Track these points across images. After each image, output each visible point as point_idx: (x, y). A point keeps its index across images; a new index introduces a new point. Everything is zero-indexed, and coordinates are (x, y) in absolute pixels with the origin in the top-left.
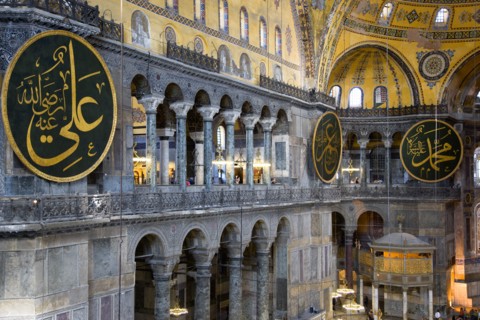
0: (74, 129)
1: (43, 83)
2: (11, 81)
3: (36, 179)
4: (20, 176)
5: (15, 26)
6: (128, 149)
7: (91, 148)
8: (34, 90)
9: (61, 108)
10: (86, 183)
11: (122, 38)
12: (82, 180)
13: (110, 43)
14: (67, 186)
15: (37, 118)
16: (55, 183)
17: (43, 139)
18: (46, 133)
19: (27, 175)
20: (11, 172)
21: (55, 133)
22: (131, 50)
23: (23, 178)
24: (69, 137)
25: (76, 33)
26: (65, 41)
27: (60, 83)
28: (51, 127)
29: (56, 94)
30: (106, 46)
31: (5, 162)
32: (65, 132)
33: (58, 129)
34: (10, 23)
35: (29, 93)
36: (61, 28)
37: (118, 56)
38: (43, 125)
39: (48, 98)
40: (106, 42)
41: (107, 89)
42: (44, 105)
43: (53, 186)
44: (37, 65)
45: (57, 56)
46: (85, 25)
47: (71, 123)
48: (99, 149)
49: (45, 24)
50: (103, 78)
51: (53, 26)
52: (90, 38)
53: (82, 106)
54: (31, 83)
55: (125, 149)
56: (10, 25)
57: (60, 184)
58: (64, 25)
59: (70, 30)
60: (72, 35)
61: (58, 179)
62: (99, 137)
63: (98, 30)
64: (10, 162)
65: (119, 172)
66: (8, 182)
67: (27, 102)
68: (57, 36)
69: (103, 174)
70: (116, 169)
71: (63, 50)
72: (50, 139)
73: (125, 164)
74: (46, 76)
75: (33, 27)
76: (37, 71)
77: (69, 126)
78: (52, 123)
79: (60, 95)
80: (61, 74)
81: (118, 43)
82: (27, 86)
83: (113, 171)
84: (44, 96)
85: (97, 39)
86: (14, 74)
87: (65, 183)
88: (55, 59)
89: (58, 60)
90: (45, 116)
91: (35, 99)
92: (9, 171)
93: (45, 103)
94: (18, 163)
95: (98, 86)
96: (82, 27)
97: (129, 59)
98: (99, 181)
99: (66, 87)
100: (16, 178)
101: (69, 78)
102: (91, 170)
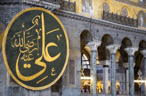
0: (43, 60)
1: (26, 35)
2: (8, 35)
3: (20, 88)
4: (13, 86)
5: (14, 6)
6: (78, 72)
7: (53, 71)
8: (21, 39)
9: (36, 49)
10: (50, 91)
11: (74, 10)
12: (48, 89)
13: (67, 13)
14: (39, 93)
15: (22, 55)
16: (32, 90)
17: (25, 66)
18: (27, 62)
19: (16, 86)
20: (8, 84)
21: (32, 63)
22: (80, 16)
23: (14, 87)
24: (40, 65)
25: (46, 8)
26: (39, 13)
27: (36, 35)
28: (30, 59)
29: (34, 41)
30: (65, 15)
31: (6, 79)
32: (38, 62)
33: (34, 61)
34: (12, 5)
36: (38, 6)
37: (73, 20)
38: (26, 58)
39: (29, 43)
40: (65, 13)
41: (63, 38)
42: (26, 48)
43: (30, 92)
44: (23, 26)
45: (34, 21)
46: (51, 4)
47: (42, 57)
48: (58, 71)
49: (29, 4)
50: (61, 32)
51: (34, 5)
52: (55, 11)
53: (48, 48)
54: (19, 36)
55: (76, 72)
56: (12, 6)
57: (34, 91)
58: (39, 4)
59: (43, 7)
60: (43, 9)
61: (33, 88)
62: (59, 65)
63: (59, 6)
64: (8, 79)
65: (71, 85)
66: (7, 90)
67: (17, 46)
68: (34, 11)
69: (62, 86)
70: (70, 83)
71: (38, 18)
72: (29, 66)
73: (75, 80)
74: (28, 32)
75: (22, 6)
76: (23, 29)
77: (41, 58)
78: (31, 57)
79: (35, 42)
80: (37, 30)
81: (73, 13)
82: (17, 38)
83: (68, 84)
84: (26, 42)
85: (60, 11)
86: (9, 31)
87: (37, 91)
88: (33, 23)
89: (35, 23)
90: (27, 53)
91: (21, 44)
92: (7, 84)
93: (27, 46)
94: (12, 80)
95: (58, 36)
96: (50, 5)
97: (80, 21)
98: (60, 90)
99: (39, 37)
100: (10, 87)
101: (41, 32)
102: (53, 83)
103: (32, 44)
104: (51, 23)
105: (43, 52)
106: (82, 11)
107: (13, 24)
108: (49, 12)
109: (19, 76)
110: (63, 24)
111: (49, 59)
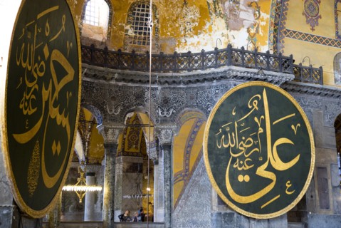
0: (270, 168)
1: (239, 128)
2: (210, 129)
3: (236, 215)
4: (223, 212)
5: (218, 83)
6: (334, 187)
7: (288, 186)
8: (231, 135)
9: (257, 149)
10: (286, 221)
11: (321, 81)
12: (281, 217)
13: (308, 87)
14: (266, 223)
15: (234, 160)
16: (254, 219)
17: (241, 178)
18: (244, 173)
19: (229, 211)
20: (216, 209)
21: (252, 173)
22: (332, 90)
23: (226, 214)
24: (265, 176)
25: (271, 82)
26: (259, 90)
27: (255, 127)
28: (248, 167)
29: (252, 137)
30: (305, 90)
31: (211, 200)
32: (262, 171)
33: (254, 169)
34: (215, 81)
35: (226, 138)
36: (257, 79)
37: (319, 97)
38: (240, 166)
39: (244, 141)
40: (305, 86)
41: (303, 129)
42: (241, 148)
43: (252, 222)
44: (234, 114)
45: (251, 104)
46: (279, 74)
47: (267, 163)
48: (298, 187)
49: (242, 78)
50: (299, 119)
51: (249, 79)
52: (285, 85)
53: (278, 147)
54: (228, 129)
55: (330, 188)
56: (215, 83)
57: (259, 221)
58: (259, 76)
59: (265, 80)
60: (265, 84)
61: (257, 216)
62: (298, 175)
63: (293, 76)
64: (215, 201)
65: (324, 211)
66: (214, 218)
67: (225, 146)
68: (250, 88)
69: (307, 213)
70: (322, 207)
71: (257, 98)
72: (247, 178)
73: (331, 203)
74: (241, 122)
75: (232, 82)
76: (234, 119)
77: (265, 165)
78: (249, 163)
79: (255, 137)
80: (256, 119)
81: (319, 86)
82: (225, 133)
83: (318, 209)
84: (240, 140)
85: (294, 85)
86: (213, 123)
87: (264, 220)
88: (250, 107)
89: (253, 107)
90: (242, 158)
91: (232, 143)
92: (214, 208)
93: (242, 146)
94: (221, 202)
95: (293, 127)
96: (276, 76)
97: (332, 99)
98: (303, 219)
99: (261, 130)
100: (219, 214)
101: (263, 122)
102: (290, 208)
103: (249, 142)
104: (279, 104)
105: (269, 155)
106: (336, 80)
107: (218, 110)
108: (276, 87)
109: (231, 195)
110: (302, 105)
111: (281, 166)
